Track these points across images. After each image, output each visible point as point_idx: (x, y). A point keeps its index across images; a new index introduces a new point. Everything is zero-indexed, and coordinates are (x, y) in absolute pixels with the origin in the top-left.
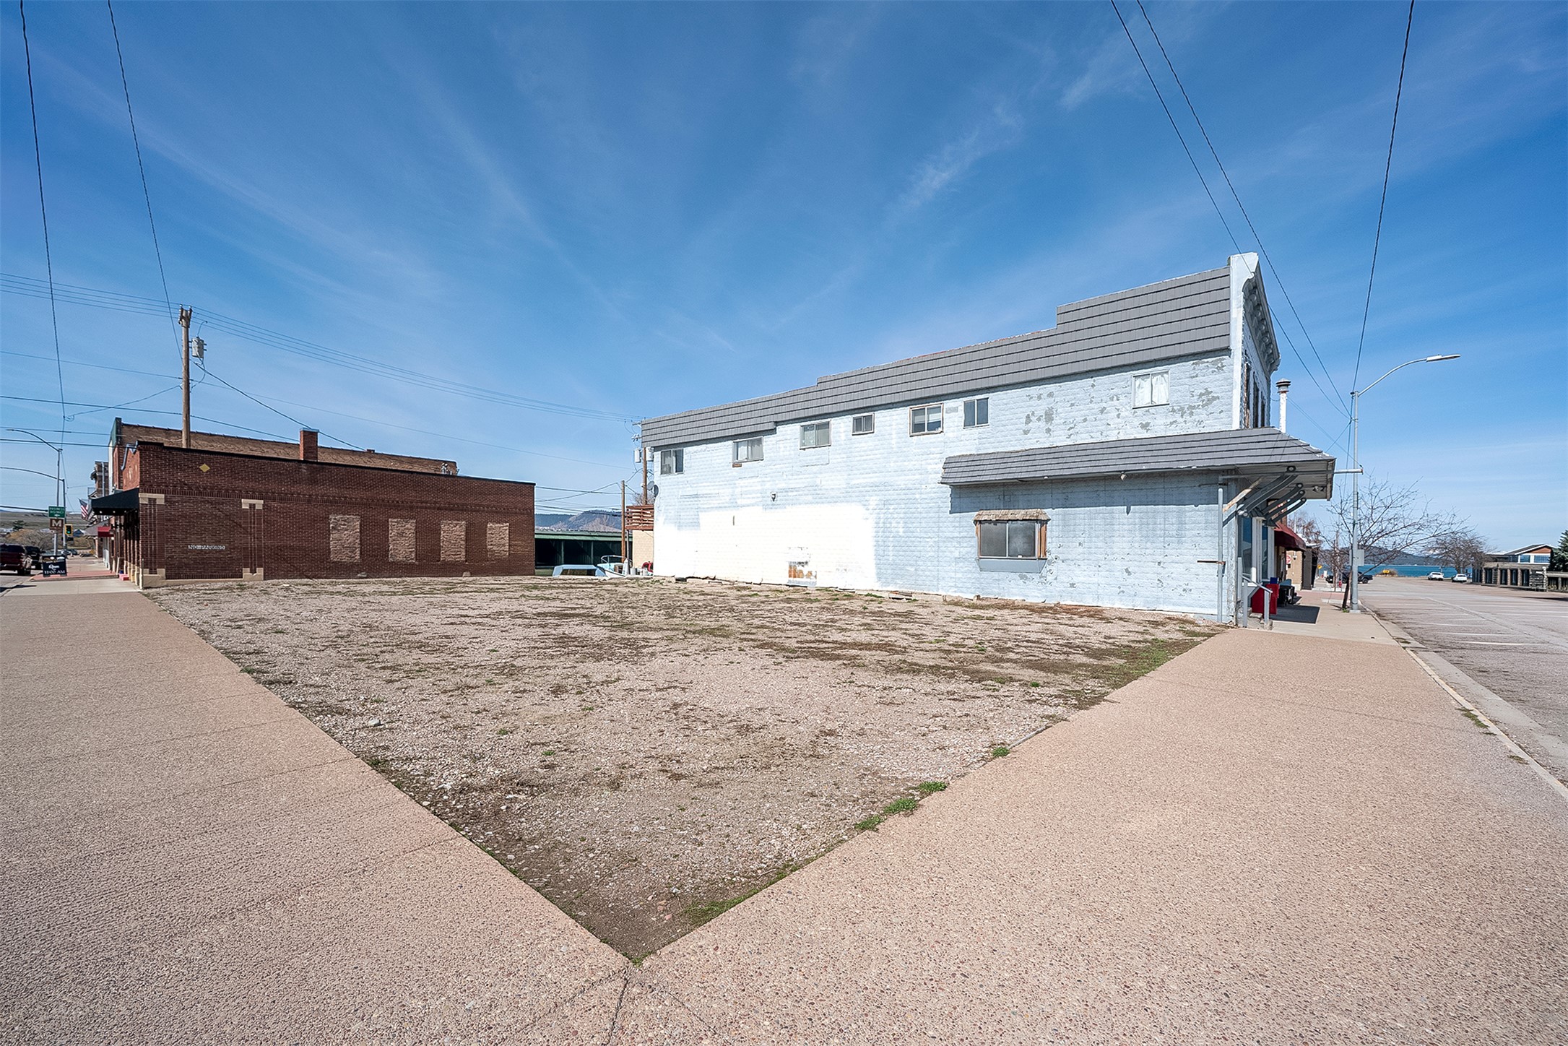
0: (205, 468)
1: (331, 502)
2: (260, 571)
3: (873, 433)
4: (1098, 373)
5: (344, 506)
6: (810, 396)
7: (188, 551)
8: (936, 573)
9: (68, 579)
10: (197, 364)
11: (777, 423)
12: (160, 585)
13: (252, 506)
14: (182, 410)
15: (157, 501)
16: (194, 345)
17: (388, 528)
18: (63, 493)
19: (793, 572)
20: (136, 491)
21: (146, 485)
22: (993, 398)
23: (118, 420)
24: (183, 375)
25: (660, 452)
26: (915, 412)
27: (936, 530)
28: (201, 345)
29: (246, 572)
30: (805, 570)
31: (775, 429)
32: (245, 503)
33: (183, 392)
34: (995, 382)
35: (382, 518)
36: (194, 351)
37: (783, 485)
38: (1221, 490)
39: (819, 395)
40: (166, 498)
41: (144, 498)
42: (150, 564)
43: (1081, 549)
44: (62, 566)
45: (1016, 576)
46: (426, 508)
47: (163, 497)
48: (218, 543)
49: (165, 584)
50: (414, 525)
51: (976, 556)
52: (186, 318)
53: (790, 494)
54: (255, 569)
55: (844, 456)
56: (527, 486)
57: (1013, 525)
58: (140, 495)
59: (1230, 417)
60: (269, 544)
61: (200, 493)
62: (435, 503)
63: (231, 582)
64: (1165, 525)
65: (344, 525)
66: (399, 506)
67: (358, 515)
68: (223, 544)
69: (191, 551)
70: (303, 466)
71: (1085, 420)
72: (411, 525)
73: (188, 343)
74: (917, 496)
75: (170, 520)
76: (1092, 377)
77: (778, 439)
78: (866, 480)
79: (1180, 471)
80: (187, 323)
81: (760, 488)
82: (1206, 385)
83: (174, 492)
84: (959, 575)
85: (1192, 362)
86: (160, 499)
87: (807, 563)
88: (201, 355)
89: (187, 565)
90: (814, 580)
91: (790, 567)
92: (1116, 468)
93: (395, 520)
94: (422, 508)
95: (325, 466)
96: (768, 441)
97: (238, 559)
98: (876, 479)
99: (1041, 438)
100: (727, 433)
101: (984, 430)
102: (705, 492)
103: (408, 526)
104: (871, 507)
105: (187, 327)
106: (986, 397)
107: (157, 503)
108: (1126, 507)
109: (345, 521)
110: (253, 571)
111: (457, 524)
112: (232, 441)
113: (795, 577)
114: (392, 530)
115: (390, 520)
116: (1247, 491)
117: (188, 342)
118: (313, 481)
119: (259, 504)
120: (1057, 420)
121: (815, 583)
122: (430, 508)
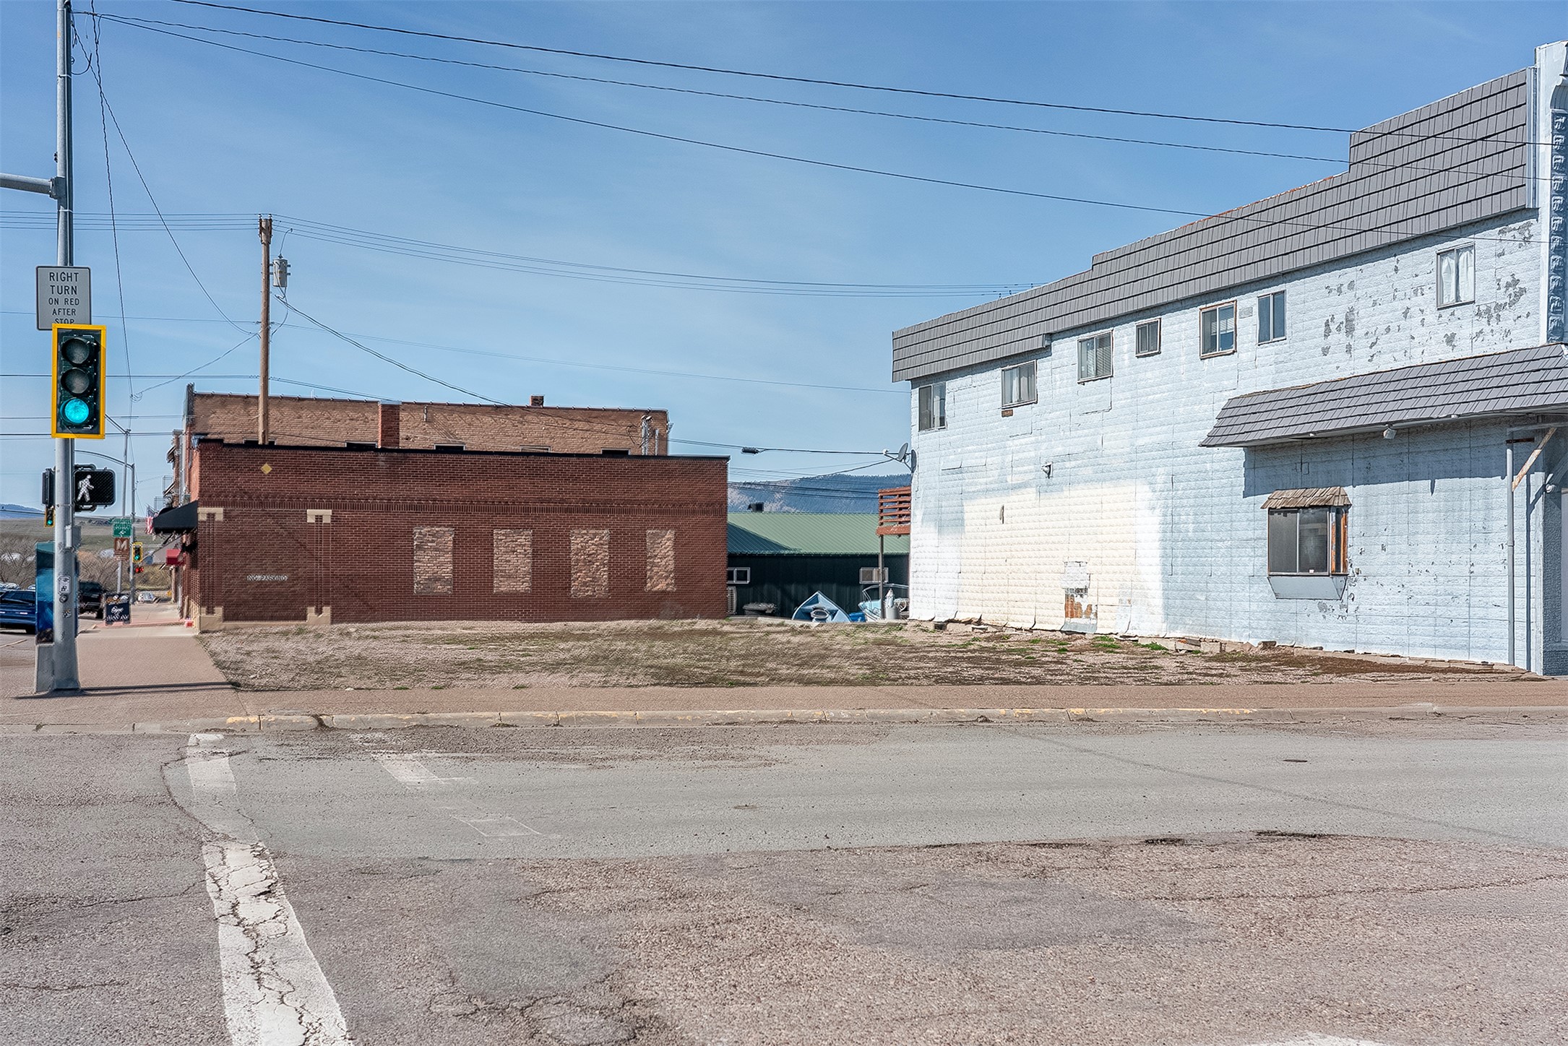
0: (267, 468)
1: (416, 508)
2: (327, 611)
3: (1159, 353)
4: (1402, 248)
5: (431, 511)
6: (1086, 289)
7: (245, 583)
8: (1228, 603)
9: (133, 626)
10: (278, 297)
11: (1051, 336)
12: (217, 628)
13: (319, 518)
14: (259, 371)
15: (216, 516)
16: (275, 269)
17: (492, 544)
18: (131, 491)
19: (1072, 610)
20: (196, 504)
21: (208, 497)
22: (1293, 290)
23: (190, 387)
24: (260, 318)
25: (918, 389)
26: (1209, 317)
27: (1228, 525)
28: (284, 265)
29: (311, 612)
30: (1084, 602)
31: (1049, 347)
32: (311, 514)
33: (260, 342)
34: (1287, 264)
35: (484, 528)
36: (275, 280)
37: (1059, 449)
38: (1509, 452)
39: (1094, 286)
40: (225, 512)
41: (203, 513)
42: (208, 603)
43: (1383, 557)
44: (126, 608)
45: (1313, 605)
46: (548, 510)
47: (222, 511)
48: (279, 571)
49: (222, 627)
50: (530, 538)
51: (1265, 571)
52: (266, 229)
53: (1068, 464)
54: (321, 609)
55: (1128, 394)
56: (715, 462)
57: (1306, 516)
58: (200, 510)
59: (1537, 323)
60: (337, 572)
61: (261, 504)
62: (562, 501)
63: (293, 625)
64: (1470, 511)
65: (433, 541)
66: (508, 509)
67: (451, 526)
68: (286, 573)
69: (251, 583)
70: (381, 456)
71: (1388, 330)
72: (524, 539)
73: (268, 267)
74: (1208, 466)
75: (228, 542)
76: (1395, 256)
77: (1056, 363)
78: (1154, 439)
79: (1486, 418)
80: (267, 237)
81: (1033, 454)
82: (1511, 269)
83: (234, 504)
84: (1254, 607)
85: (1499, 229)
86: (219, 512)
87: (1086, 589)
88: (283, 283)
89: (245, 602)
90: (1094, 622)
91: (1067, 596)
92: (1378, 419)
93: (503, 532)
94: (542, 510)
95: (408, 455)
96: (1043, 365)
97: (302, 595)
98: (1162, 437)
99: (1340, 361)
100: (992, 355)
101: (1280, 347)
102: (973, 462)
103: (522, 540)
104: (1158, 487)
105: (267, 244)
106: (1282, 289)
107: (216, 520)
108: (1430, 481)
109: (433, 535)
110: (319, 611)
111: (595, 535)
112: (326, 406)
113: (1072, 617)
114: (498, 547)
115: (495, 531)
116: (1537, 452)
117: (268, 265)
118: (392, 476)
119: (327, 514)
120: (1359, 332)
121: (1095, 626)
122: (554, 510)
